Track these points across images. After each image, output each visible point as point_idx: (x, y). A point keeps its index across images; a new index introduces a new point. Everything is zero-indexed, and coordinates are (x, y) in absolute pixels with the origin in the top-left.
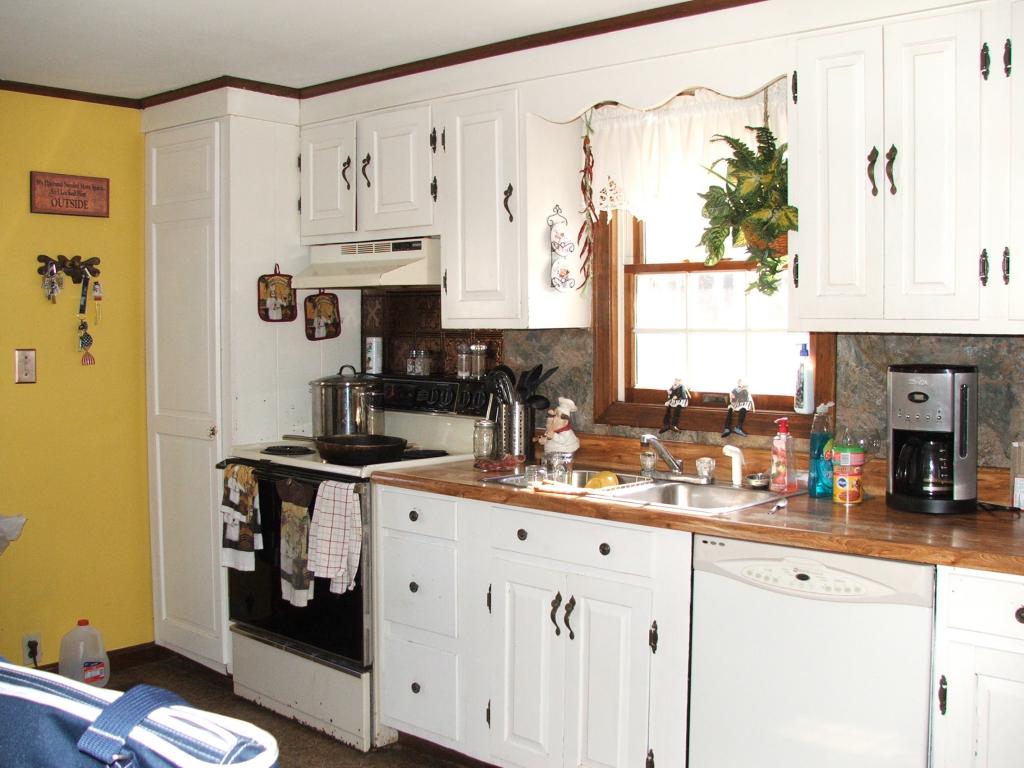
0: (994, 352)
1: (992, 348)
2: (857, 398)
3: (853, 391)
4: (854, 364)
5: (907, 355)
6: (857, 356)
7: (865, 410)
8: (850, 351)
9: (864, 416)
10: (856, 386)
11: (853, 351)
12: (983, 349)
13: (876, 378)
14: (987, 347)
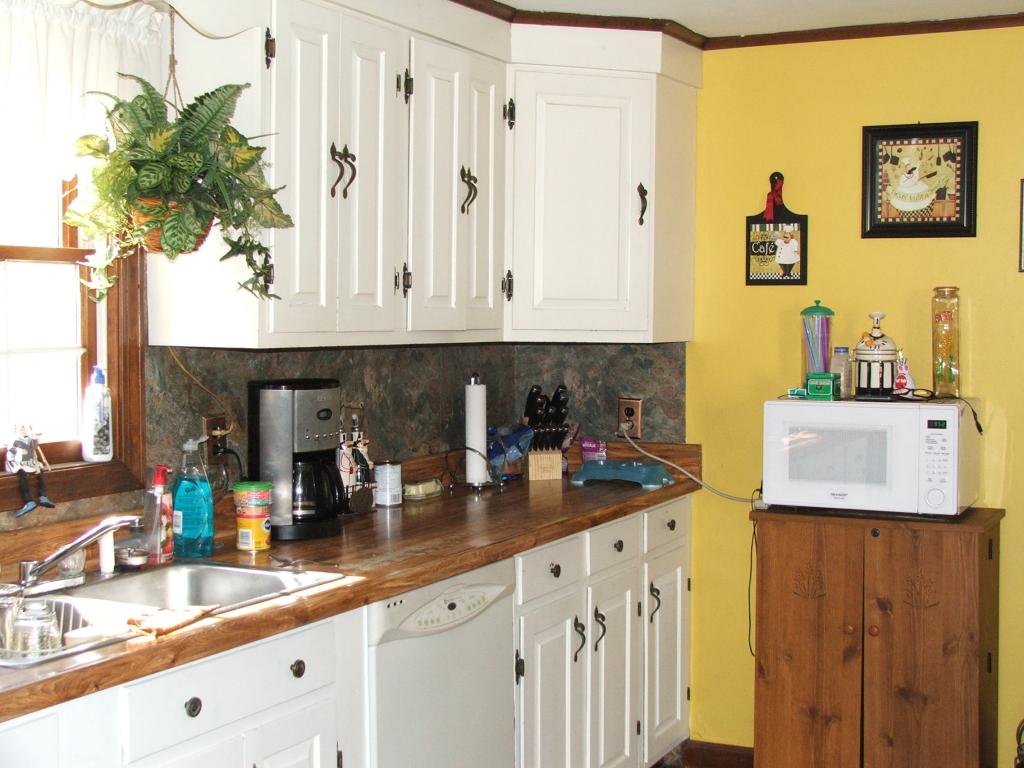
0: (269, 363)
1: (267, 360)
2: (162, 431)
3: (158, 423)
4: (158, 388)
5: (205, 374)
6: (162, 378)
7: (169, 443)
8: (154, 372)
9: (169, 452)
10: (160, 416)
11: (157, 372)
12: (261, 362)
13: (178, 403)
14: (264, 359)
